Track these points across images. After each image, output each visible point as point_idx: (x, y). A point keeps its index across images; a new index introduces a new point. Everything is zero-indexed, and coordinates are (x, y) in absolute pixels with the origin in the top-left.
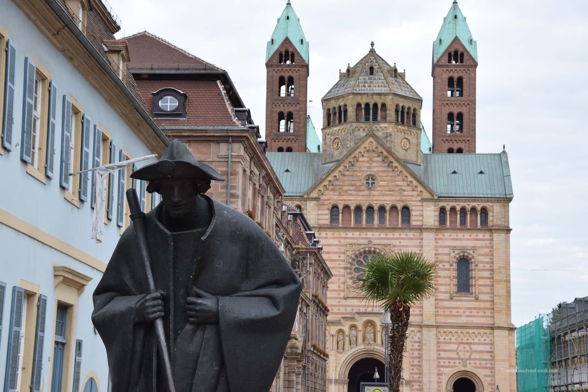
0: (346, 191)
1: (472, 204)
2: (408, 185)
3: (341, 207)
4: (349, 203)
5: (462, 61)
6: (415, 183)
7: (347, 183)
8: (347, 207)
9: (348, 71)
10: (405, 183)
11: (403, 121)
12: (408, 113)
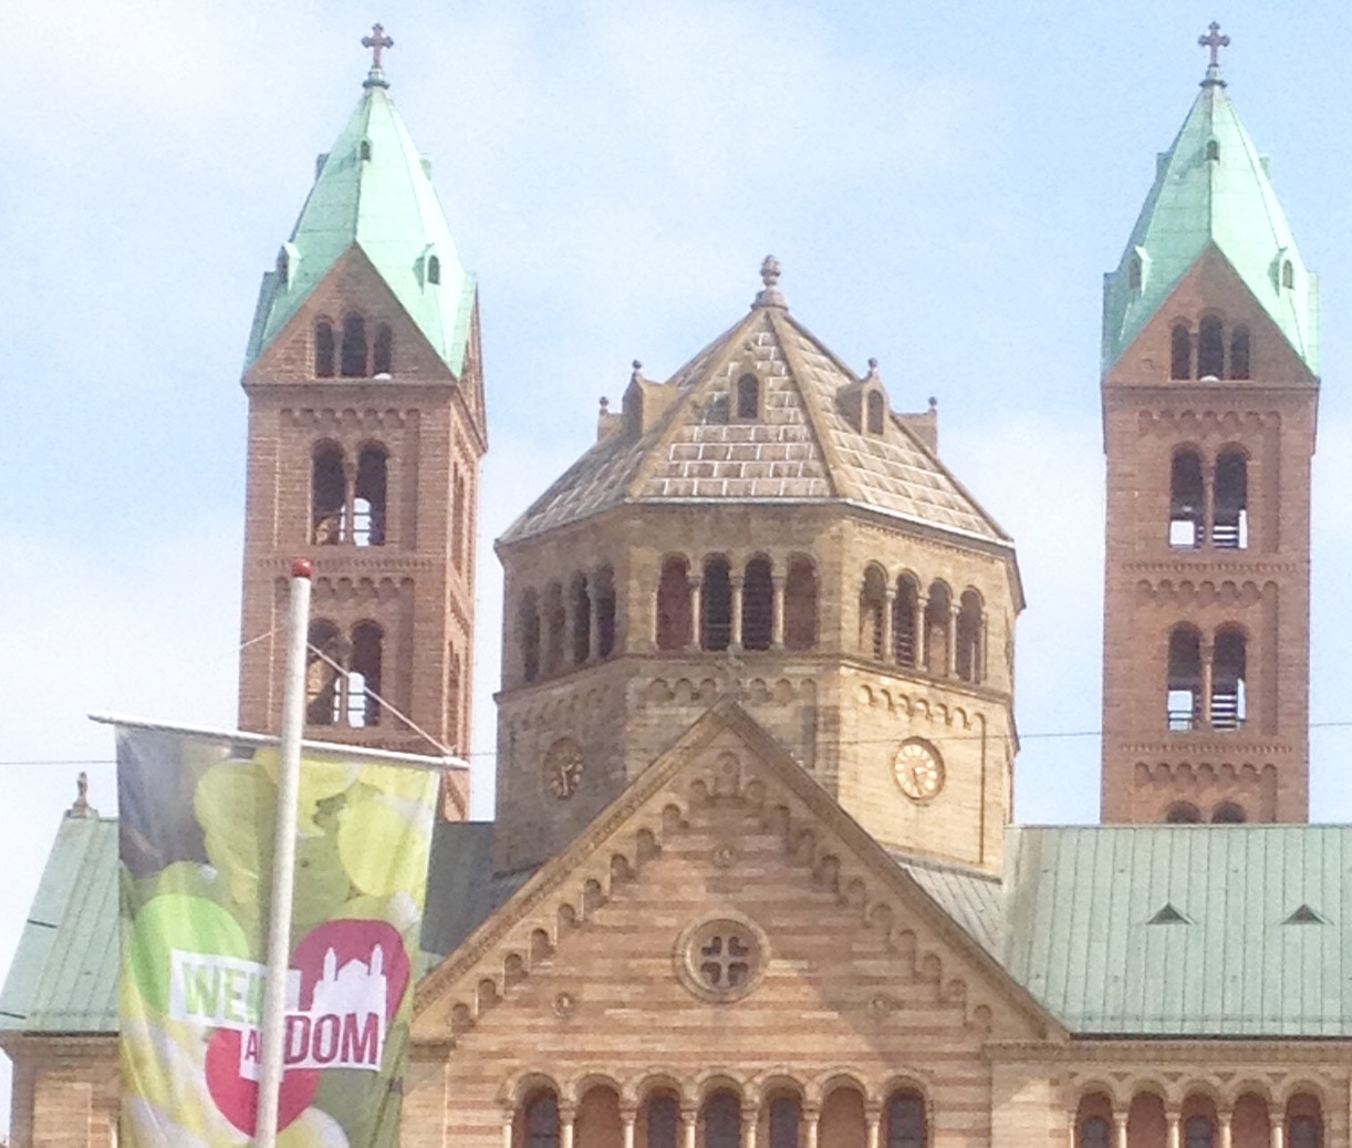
0: (597, 1009)
3: (570, 1094)
4: (611, 1070)
6: (952, 966)
7: (601, 967)
8: (601, 1094)
9: (634, 397)
10: (900, 967)
11: (905, 655)
12: (936, 614)
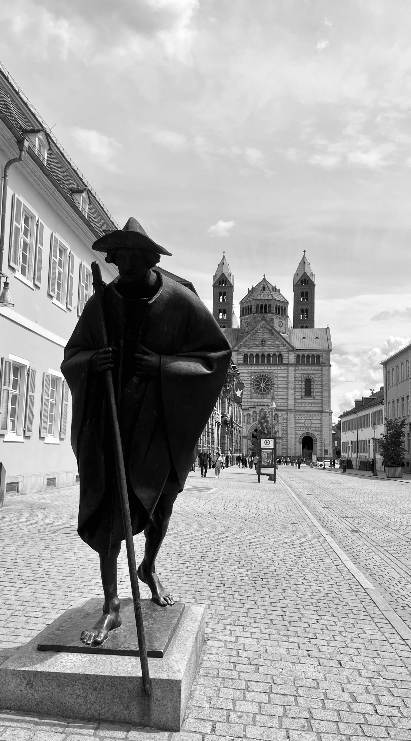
0: (251, 347)
1: (313, 353)
2: (281, 344)
3: (249, 355)
4: (253, 353)
5: (308, 284)
7: (252, 343)
8: (252, 355)
9: (252, 288)
10: (280, 343)
11: (279, 313)
12: (282, 309)
